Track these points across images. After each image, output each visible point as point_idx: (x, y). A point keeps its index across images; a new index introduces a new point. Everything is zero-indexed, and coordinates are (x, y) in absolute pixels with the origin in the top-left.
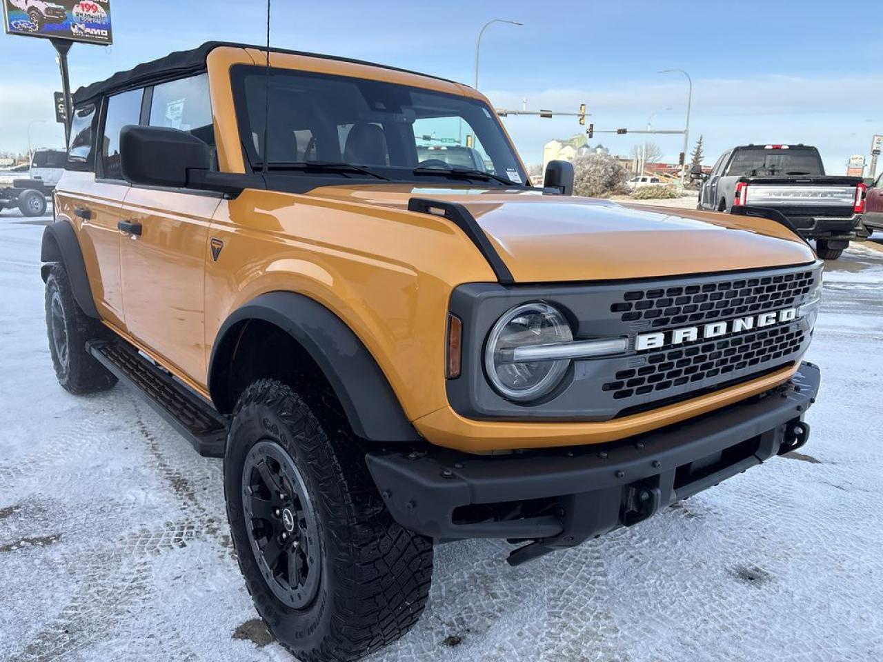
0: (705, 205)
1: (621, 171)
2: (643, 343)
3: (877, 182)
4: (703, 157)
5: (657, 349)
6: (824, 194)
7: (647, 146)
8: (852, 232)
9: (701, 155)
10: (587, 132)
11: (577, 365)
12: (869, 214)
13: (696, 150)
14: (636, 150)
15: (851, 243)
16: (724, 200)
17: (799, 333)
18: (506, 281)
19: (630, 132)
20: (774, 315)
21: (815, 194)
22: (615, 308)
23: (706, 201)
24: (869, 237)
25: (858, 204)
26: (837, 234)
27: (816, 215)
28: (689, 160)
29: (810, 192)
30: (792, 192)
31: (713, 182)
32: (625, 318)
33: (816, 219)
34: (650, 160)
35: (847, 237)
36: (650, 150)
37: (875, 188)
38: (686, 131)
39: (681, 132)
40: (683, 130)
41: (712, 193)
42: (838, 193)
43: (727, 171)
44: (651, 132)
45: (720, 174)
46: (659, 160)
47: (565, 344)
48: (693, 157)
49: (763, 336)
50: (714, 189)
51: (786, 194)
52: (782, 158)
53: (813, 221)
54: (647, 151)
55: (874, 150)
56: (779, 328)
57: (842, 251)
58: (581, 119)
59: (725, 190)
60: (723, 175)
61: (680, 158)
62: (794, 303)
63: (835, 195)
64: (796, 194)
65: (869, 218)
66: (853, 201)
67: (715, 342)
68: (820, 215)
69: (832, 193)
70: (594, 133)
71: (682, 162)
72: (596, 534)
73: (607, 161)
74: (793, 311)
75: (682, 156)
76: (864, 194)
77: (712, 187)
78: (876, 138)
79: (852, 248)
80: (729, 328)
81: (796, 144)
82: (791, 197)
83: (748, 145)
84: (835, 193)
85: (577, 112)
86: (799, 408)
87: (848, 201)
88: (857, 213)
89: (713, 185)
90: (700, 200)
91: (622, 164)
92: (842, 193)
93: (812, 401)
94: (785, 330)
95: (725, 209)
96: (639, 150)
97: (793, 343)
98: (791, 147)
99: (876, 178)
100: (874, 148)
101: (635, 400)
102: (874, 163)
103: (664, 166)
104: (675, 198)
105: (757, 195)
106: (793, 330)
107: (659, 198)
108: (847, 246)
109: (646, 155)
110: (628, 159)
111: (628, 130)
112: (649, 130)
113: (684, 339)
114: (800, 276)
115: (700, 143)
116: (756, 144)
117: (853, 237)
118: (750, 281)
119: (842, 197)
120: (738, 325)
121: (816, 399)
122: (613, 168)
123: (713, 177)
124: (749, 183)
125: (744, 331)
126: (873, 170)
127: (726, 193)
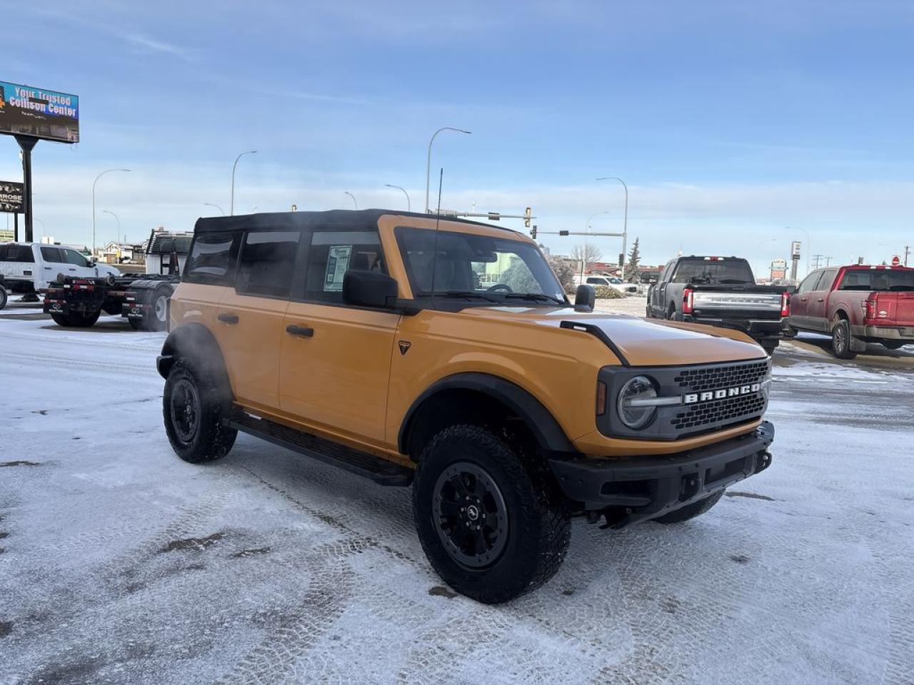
0: (654, 307)
1: (569, 272)
2: (688, 399)
3: (798, 289)
4: (640, 258)
5: (694, 403)
6: (756, 300)
7: (587, 247)
8: (780, 333)
9: (638, 256)
10: (531, 233)
11: (658, 409)
12: (794, 316)
13: (633, 251)
14: (577, 250)
15: (781, 342)
16: (673, 303)
17: (762, 399)
18: (625, 364)
19: (572, 234)
20: (748, 387)
21: (749, 300)
22: (677, 380)
23: (655, 303)
24: (795, 337)
25: (784, 309)
26: (769, 335)
27: (750, 318)
28: (627, 260)
29: (744, 299)
30: (731, 298)
31: (662, 287)
32: (681, 385)
33: (751, 321)
34: (590, 260)
35: (778, 337)
36: (590, 251)
37: (797, 295)
38: (624, 234)
39: (620, 235)
40: (622, 233)
41: (661, 296)
42: (767, 299)
43: (674, 277)
44: (592, 234)
45: (667, 279)
46: (599, 259)
47: (653, 398)
48: (631, 258)
49: (744, 399)
50: (663, 293)
51: (725, 300)
52: (719, 267)
53: (749, 323)
54: (586, 251)
55: (794, 256)
56: (752, 395)
57: (773, 349)
58: (526, 222)
59: (674, 295)
60: (670, 281)
61: (620, 259)
62: (759, 380)
63: (765, 301)
64: (734, 300)
65: (794, 320)
66: (780, 306)
67: (721, 401)
68: (754, 318)
69: (762, 300)
70: (537, 235)
71: (621, 263)
72: (667, 505)
73: (555, 263)
74: (758, 385)
75: (622, 257)
76: (788, 301)
77: (661, 292)
78: (795, 244)
79: (781, 346)
80: (727, 394)
81: (729, 256)
82: (730, 302)
83: (689, 255)
84: (765, 299)
85: (523, 216)
86: (765, 444)
87: (776, 307)
88: (784, 316)
89: (662, 290)
90: (649, 301)
91: (568, 264)
92: (771, 300)
93: (772, 440)
94: (755, 396)
95: (675, 311)
96: (579, 250)
97: (759, 404)
98: (726, 259)
99: (797, 285)
100: (794, 253)
101: (685, 430)
102: (795, 267)
103: (603, 265)
104: (620, 298)
105: (702, 299)
106: (759, 397)
107: (605, 298)
108: (777, 345)
109: (586, 254)
110: (569, 258)
111: (570, 232)
112: (589, 232)
113: (707, 398)
114: (760, 365)
115: (636, 244)
116: (696, 255)
117: (782, 337)
118: (737, 367)
119: (771, 303)
120: (732, 392)
121: (774, 439)
122: (561, 269)
123: (661, 282)
124: (695, 290)
125: (734, 396)
126: (794, 274)
127: (676, 298)
